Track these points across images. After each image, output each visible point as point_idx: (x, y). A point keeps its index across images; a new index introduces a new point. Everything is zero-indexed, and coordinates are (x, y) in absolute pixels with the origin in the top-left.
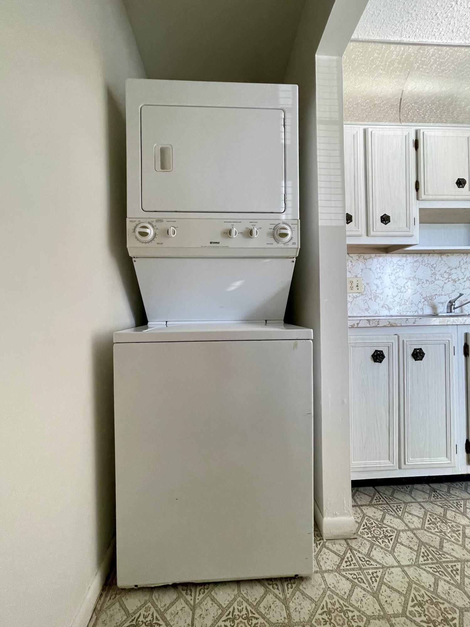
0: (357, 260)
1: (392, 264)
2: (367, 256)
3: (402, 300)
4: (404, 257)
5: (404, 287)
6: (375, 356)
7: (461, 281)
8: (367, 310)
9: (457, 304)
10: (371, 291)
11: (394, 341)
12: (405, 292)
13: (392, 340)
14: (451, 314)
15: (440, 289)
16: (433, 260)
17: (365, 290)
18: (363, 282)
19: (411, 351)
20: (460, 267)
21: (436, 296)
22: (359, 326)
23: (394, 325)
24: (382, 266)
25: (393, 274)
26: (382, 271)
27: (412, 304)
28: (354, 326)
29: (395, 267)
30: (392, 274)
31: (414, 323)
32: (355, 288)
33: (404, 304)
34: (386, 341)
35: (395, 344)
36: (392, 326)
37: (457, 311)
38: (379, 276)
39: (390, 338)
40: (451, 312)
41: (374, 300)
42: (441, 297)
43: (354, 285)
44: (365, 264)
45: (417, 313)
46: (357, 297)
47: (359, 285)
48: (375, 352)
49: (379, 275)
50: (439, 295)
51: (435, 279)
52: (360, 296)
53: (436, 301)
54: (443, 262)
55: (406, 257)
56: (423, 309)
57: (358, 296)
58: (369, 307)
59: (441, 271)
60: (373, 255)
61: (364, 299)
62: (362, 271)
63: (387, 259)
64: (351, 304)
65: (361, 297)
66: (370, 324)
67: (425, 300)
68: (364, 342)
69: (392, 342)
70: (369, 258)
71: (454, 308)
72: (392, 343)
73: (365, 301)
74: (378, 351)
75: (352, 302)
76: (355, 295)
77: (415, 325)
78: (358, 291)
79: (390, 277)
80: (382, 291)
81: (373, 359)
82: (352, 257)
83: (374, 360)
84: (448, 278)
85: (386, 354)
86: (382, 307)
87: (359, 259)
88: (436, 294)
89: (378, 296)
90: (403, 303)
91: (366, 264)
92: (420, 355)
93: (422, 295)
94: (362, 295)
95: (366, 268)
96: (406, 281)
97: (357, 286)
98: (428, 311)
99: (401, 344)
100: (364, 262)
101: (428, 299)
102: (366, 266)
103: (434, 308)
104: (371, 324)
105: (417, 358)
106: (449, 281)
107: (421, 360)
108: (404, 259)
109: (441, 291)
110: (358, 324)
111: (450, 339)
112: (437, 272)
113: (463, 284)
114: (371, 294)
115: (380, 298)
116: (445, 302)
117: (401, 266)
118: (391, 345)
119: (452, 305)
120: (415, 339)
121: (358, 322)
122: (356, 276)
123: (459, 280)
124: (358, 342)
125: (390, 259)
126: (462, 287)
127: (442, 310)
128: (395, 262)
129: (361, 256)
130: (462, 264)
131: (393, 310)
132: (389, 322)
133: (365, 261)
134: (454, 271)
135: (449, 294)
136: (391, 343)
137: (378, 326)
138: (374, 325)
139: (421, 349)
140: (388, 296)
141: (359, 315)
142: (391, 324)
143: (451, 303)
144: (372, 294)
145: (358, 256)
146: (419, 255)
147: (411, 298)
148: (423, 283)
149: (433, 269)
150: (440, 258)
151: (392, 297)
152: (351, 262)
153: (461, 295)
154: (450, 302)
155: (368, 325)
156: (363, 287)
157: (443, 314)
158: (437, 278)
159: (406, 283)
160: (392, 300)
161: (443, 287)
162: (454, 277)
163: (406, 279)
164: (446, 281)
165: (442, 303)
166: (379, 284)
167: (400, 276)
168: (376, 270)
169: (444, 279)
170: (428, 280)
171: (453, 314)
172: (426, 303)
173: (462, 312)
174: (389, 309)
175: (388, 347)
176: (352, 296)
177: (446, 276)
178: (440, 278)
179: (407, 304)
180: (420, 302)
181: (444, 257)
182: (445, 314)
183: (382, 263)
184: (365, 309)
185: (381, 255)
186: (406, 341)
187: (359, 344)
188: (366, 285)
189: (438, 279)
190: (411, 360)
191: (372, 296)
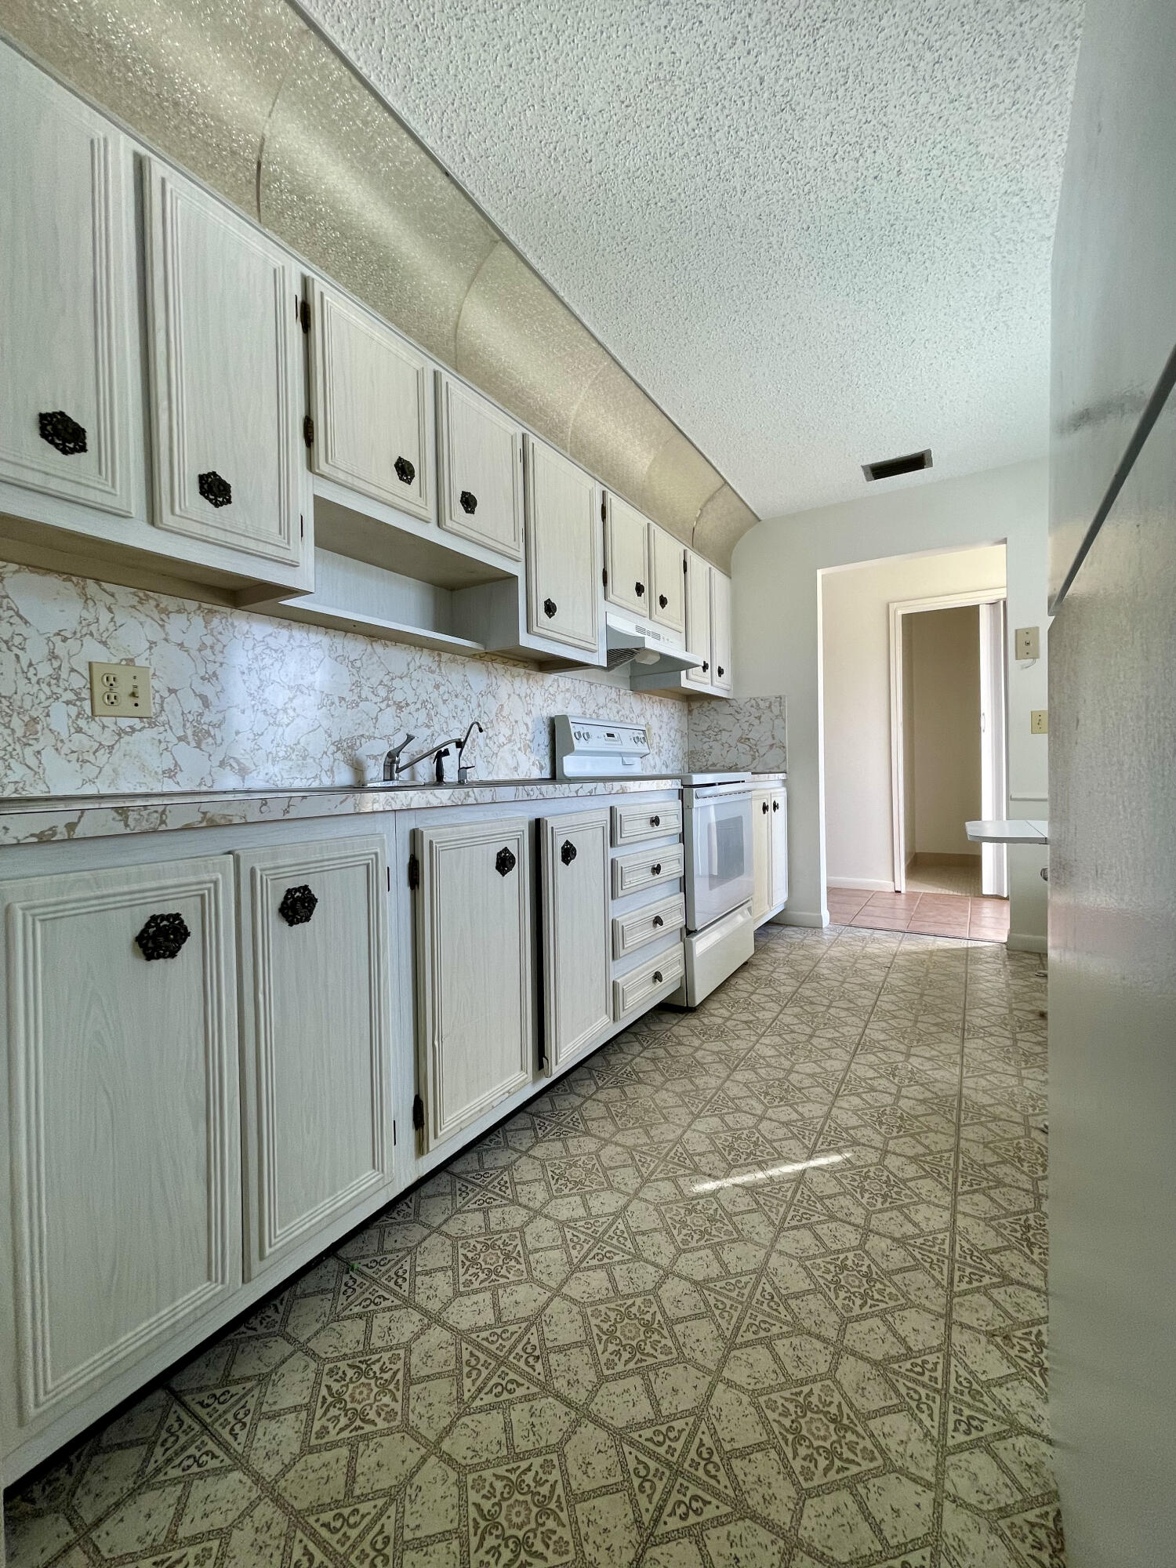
0: (134, 607)
1: (249, 643)
2: (166, 601)
3: (278, 745)
4: (284, 627)
5: (285, 710)
6: (149, 938)
7: (412, 708)
8: (170, 773)
9: (403, 760)
10: (183, 713)
11: (220, 876)
12: (287, 725)
13: (214, 871)
14: (390, 784)
15: (371, 723)
16: (355, 647)
17: (162, 710)
18: (154, 683)
19: (275, 900)
20: (408, 675)
21: (363, 740)
22: (79, 832)
23: (223, 822)
24: (218, 641)
25: (253, 673)
26: (219, 658)
27: (304, 758)
28: (54, 834)
29: (258, 650)
30: (250, 670)
31: (286, 811)
32: (126, 702)
33: (285, 758)
34: (192, 879)
35: (225, 884)
36: (212, 824)
37: (404, 775)
38: (211, 673)
39: (206, 867)
40: (392, 779)
41: (193, 744)
42: (372, 741)
43: (123, 688)
44: (162, 626)
45: (318, 781)
46: (133, 730)
47: (140, 692)
48: (148, 925)
49: (211, 668)
50: (369, 738)
51: (360, 697)
52: (144, 727)
53: (365, 750)
54: (375, 659)
55: (289, 627)
56: (332, 771)
57: (138, 727)
58: (176, 764)
59: (373, 680)
60: (191, 605)
61: (161, 737)
62: (150, 648)
63: (236, 623)
64: (110, 753)
65: (149, 733)
66: (127, 825)
67: (338, 749)
68: (99, 893)
69: (214, 878)
70: (179, 612)
71: (399, 770)
72: (216, 883)
73: (163, 746)
74: (163, 917)
75: (112, 747)
76: (124, 723)
77: (287, 816)
78: (137, 711)
79: (245, 677)
80: (220, 716)
81: (140, 950)
82: (113, 595)
83: (145, 953)
84: (387, 699)
85: (192, 922)
86: (222, 764)
87: (139, 607)
88: (362, 736)
89: (208, 732)
90: (282, 754)
91: (167, 626)
92: (304, 907)
93: (330, 736)
94: (152, 724)
95: (166, 640)
96: (290, 694)
97: (133, 695)
98: (345, 777)
99: (245, 881)
100: (157, 619)
101: (345, 745)
102: (167, 634)
103: (358, 768)
104: (131, 822)
105: (294, 917)
106: (388, 706)
107: (308, 919)
108: (285, 632)
109: (372, 729)
110: (71, 827)
111: (378, 850)
112: (363, 681)
113: (416, 715)
114: (184, 725)
115: (214, 737)
116: (382, 755)
117: (276, 651)
118: (209, 890)
119: (393, 762)
120: (288, 861)
121: (73, 817)
122: (130, 662)
123: (407, 705)
124: (73, 896)
125: (246, 627)
126: (413, 722)
127: (375, 773)
128: (259, 638)
129: (148, 597)
130: (412, 670)
131: (254, 774)
132: (205, 813)
133: (163, 616)
134: (397, 683)
135: (387, 737)
136: (211, 882)
137: (163, 827)
138: (145, 826)
139: (306, 888)
140: (237, 733)
141: (139, 791)
142: (211, 820)
143: (392, 757)
144: (188, 725)
145: (134, 594)
146: (323, 629)
147: (302, 741)
148: (333, 703)
149: (354, 671)
150: (369, 647)
151: (251, 736)
152: (110, 610)
153: (410, 738)
154: (390, 755)
155: (120, 828)
156: (158, 700)
157: (375, 785)
158: (364, 697)
159: (291, 700)
160: (249, 745)
161: (376, 718)
162: (398, 696)
163: (290, 688)
164: (383, 706)
165: (375, 757)
166: (211, 696)
167: (272, 678)
168: (200, 650)
169: (379, 700)
170: (343, 699)
171: (395, 783)
172: (339, 755)
173: (413, 778)
174: (243, 772)
175: (198, 899)
176: (113, 727)
177: (383, 692)
178: (371, 696)
179: (294, 757)
180: (325, 753)
181: (379, 648)
182: (379, 785)
183: (220, 633)
184: (164, 772)
185: (216, 608)
186: (262, 870)
187: (78, 905)
188: (166, 694)
189: (367, 699)
190: (276, 924)
191: (189, 732)
